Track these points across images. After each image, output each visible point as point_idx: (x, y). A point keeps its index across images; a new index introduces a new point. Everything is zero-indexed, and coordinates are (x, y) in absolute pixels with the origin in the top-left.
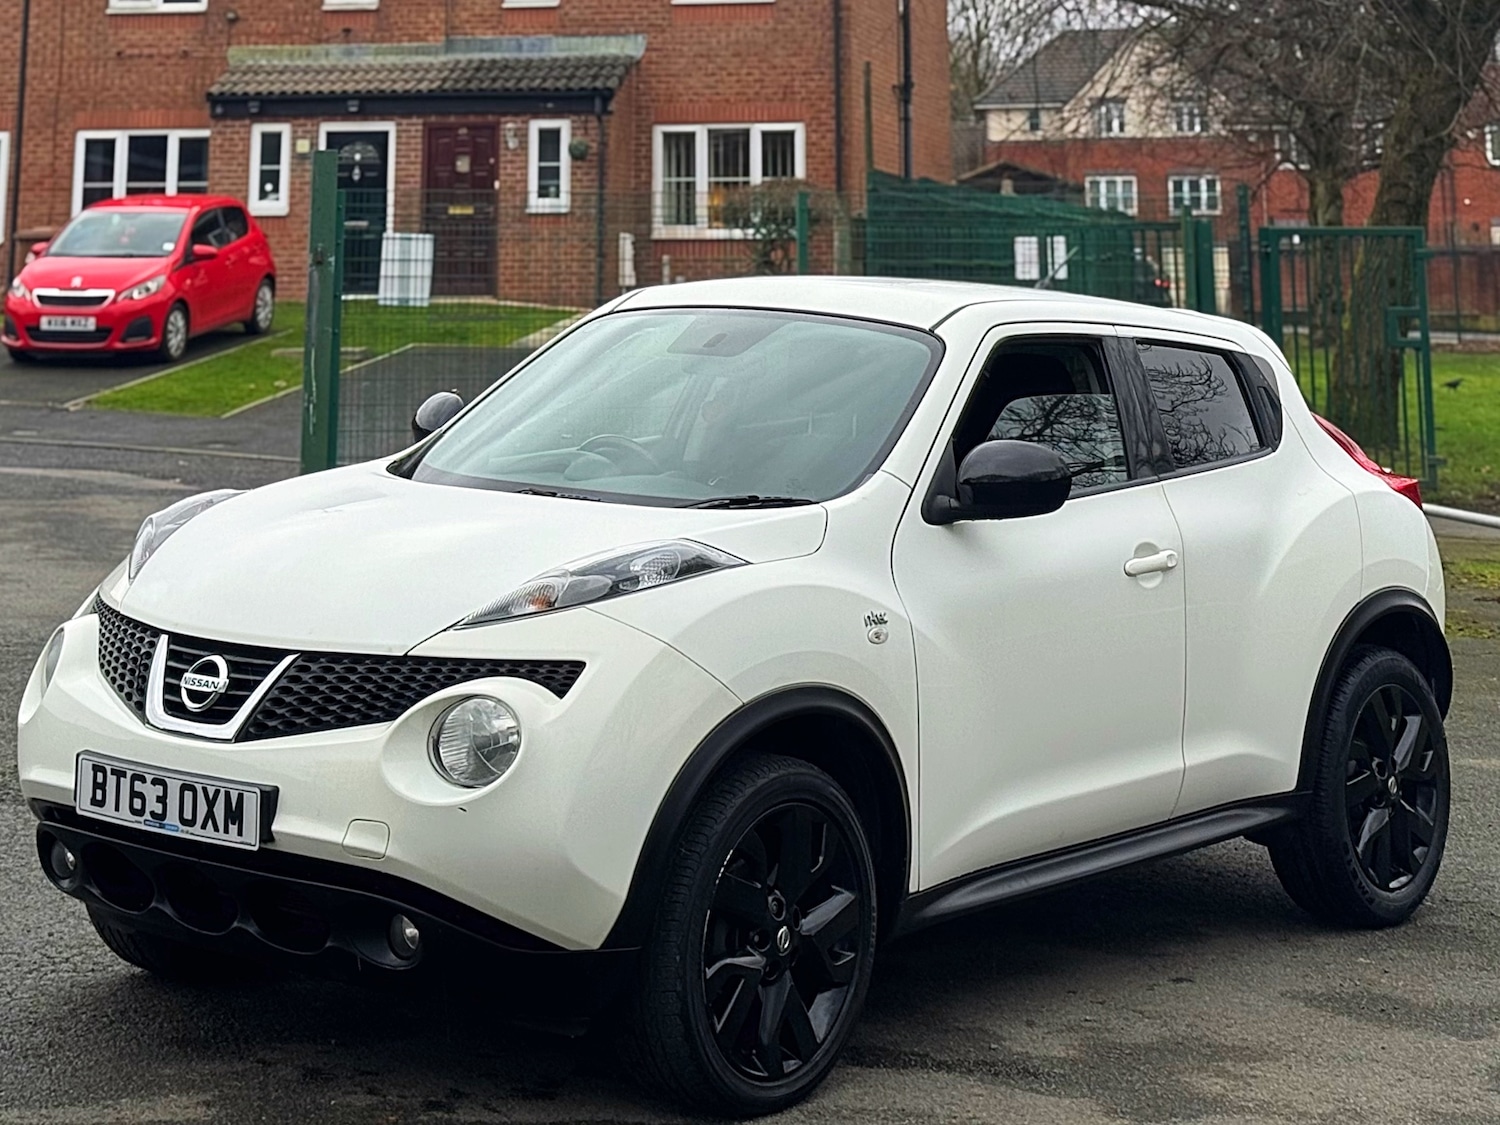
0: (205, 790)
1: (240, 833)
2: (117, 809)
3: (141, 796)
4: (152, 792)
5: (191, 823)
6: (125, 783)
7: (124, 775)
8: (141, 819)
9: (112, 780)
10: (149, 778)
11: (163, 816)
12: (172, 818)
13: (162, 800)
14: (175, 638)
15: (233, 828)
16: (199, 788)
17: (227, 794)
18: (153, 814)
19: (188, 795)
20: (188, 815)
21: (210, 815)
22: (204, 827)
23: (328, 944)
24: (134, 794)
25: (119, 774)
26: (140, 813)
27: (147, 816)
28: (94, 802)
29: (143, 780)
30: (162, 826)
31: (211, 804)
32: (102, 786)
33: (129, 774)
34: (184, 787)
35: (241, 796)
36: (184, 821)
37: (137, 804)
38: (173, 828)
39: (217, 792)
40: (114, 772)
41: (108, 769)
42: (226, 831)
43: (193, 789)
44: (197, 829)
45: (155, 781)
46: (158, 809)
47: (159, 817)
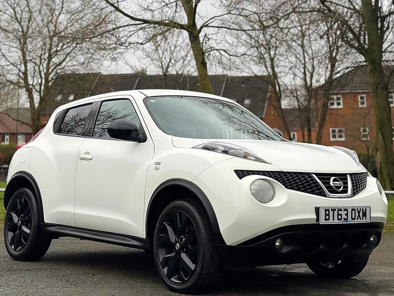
0: (358, 210)
1: (366, 219)
2: (333, 220)
3: (341, 215)
4: (343, 213)
5: (354, 219)
6: (336, 212)
7: (335, 210)
8: (341, 221)
9: (331, 213)
10: (343, 209)
11: (347, 219)
12: (350, 219)
13: (347, 215)
15: (364, 218)
16: (356, 209)
17: (363, 209)
18: (344, 219)
19: (353, 212)
20: (353, 217)
21: (359, 216)
22: (357, 219)
24: (338, 215)
25: (334, 210)
26: (340, 219)
27: (343, 220)
28: (326, 219)
29: (341, 210)
30: (347, 222)
31: (359, 213)
32: (328, 215)
33: (337, 209)
34: (352, 210)
35: (366, 209)
36: (352, 219)
37: (340, 217)
38: (350, 221)
39: (361, 209)
40: (332, 210)
41: (330, 210)
42: (363, 219)
43: (355, 210)
44: (356, 220)
45: (344, 210)
46: (346, 217)
47: (346, 219)
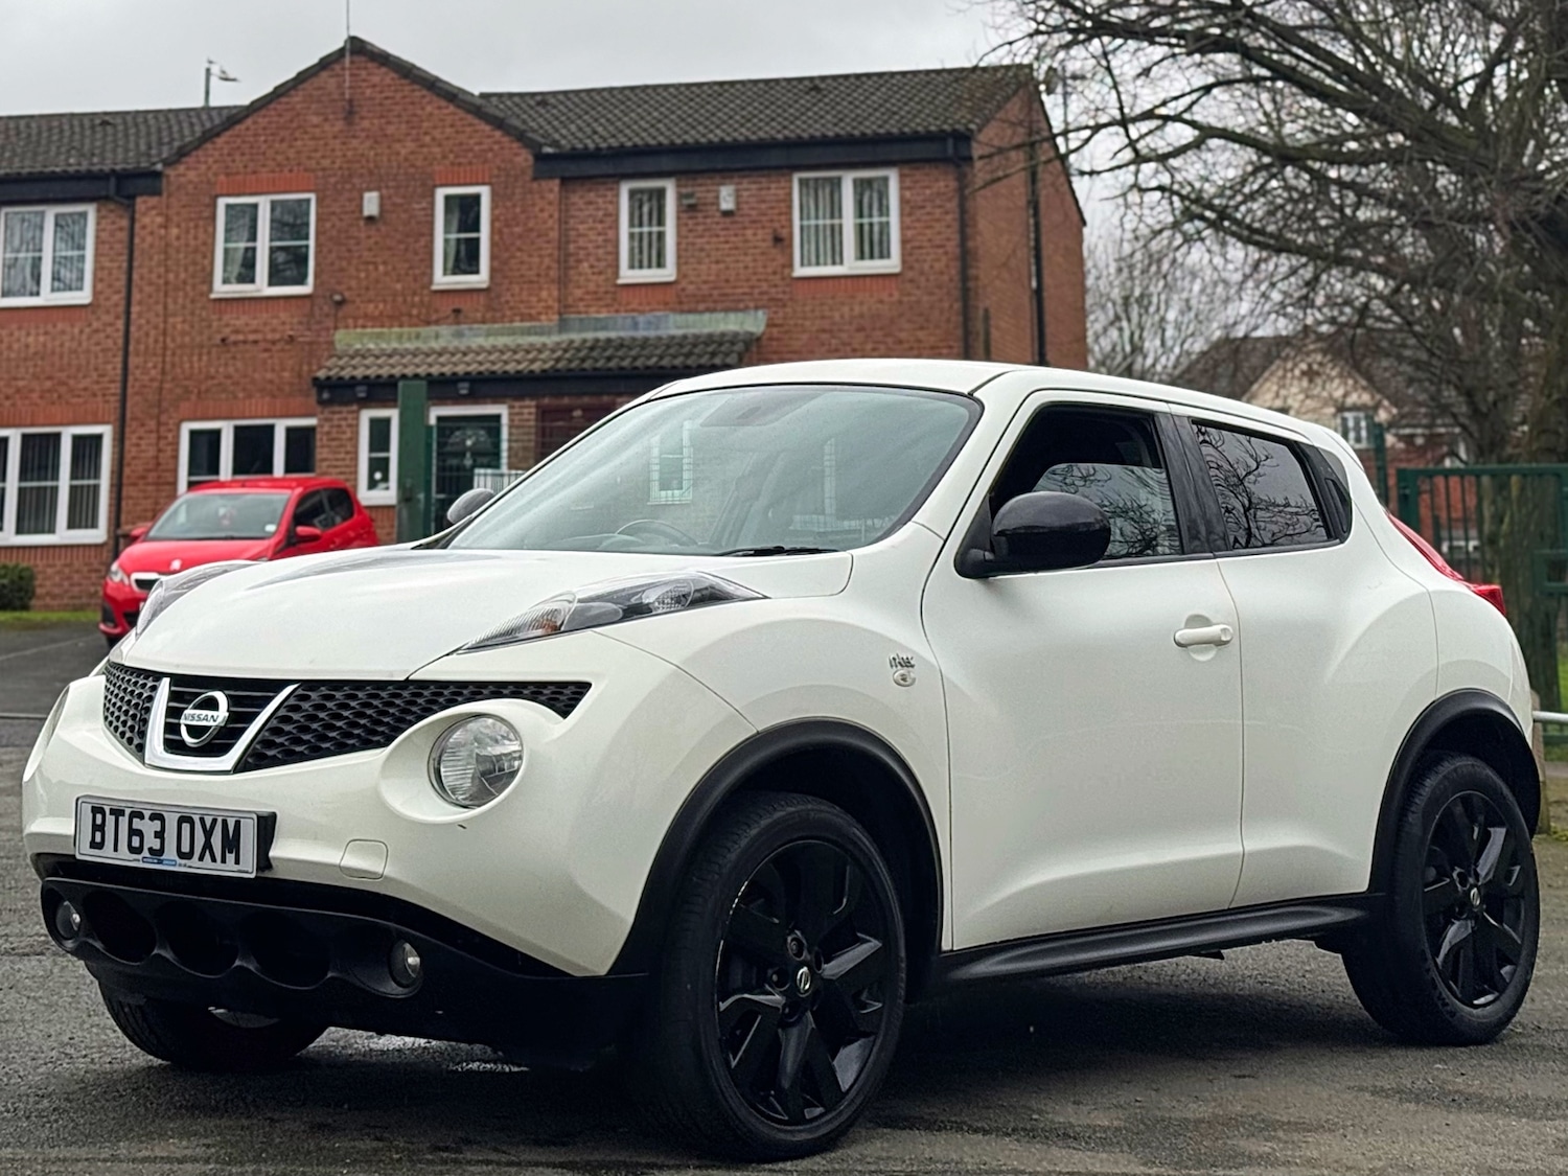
0: (202, 820)
1: (237, 862)
2: (116, 850)
3: (140, 833)
4: (149, 828)
5: (189, 856)
6: (124, 821)
7: (123, 814)
8: (140, 857)
9: (110, 819)
10: (147, 814)
11: (161, 851)
12: (170, 853)
13: (160, 835)
14: (177, 679)
15: (231, 857)
16: (196, 819)
17: (225, 822)
18: (150, 850)
19: (186, 827)
20: (186, 848)
21: (208, 846)
22: (201, 858)
23: (329, 975)
24: (133, 832)
25: (117, 813)
26: (138, 850)
27: (146, 853)
28: (94, 845)
29: (141, 816)
30: (160, 862)
31: (208, 834)
32: (101, 828)
33: (128, 811)
34: (183, 820)
35: (238, 824)
36: (182, 855)
37: (136, 842)
38: (172, 862)
39: (214, 821)
40: (113, 812)
41: (107, 809)
42: (224, 861)
43: (190, 820)
44: (195, 861)
45: (153, 817)
46: (156, 845)
47: (157, 853)
